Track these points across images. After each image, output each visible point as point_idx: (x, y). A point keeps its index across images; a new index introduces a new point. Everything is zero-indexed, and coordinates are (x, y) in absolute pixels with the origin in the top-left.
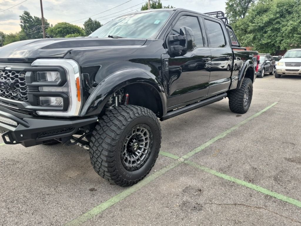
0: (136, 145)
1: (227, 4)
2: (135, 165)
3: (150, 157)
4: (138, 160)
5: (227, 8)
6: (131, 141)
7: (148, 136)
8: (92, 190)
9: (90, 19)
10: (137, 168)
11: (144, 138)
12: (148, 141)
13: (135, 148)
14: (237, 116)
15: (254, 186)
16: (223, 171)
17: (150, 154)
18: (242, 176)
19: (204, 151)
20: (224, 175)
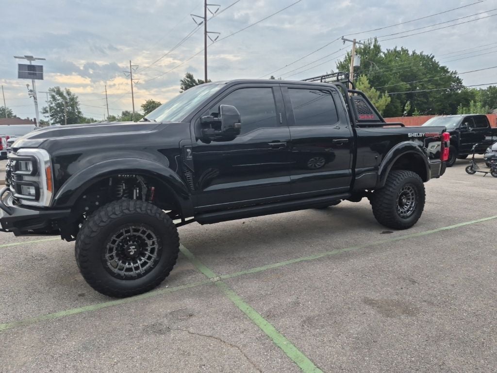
0: (133, 249)
2: (131, 273)
3: (157, 268)
4: (137, 268)
6: (125, 241)
7: (155, 239)
11: (148, 242)
12: (156, 247)
13: (131, 251)
14: (384, 233)
15: (265, 322)
16: (250, 300)
17: (156, 263)
18: (265, 309)
19: (259, 273)
20: (244, 304)
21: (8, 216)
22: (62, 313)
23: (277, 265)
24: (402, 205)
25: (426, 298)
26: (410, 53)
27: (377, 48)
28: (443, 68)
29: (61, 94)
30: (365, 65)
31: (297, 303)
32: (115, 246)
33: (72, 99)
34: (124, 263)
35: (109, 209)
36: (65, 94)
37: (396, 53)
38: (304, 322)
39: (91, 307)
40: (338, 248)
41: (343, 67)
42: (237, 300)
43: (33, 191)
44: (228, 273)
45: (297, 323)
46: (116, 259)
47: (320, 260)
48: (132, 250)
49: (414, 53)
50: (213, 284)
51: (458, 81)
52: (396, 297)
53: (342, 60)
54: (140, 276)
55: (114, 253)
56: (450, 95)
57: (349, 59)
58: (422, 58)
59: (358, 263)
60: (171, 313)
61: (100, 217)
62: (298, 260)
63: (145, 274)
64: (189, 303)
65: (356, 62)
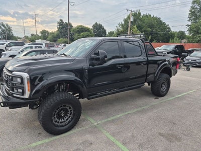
1: (191, 11)
4: (64, 122)
5: (189, 14)
6: (60, 111)
7: (72, 109)
8: (39, 134)
9: (96, 23)
10: (62, 126)
11: (69, 110)
12: (72, 112)
14: (155, 98)
15: (123, 147)
16: (113, 135)
17: (72, 119)
18: (122, 140)
19: (113, 120)
20: (112, 137)
21: (7, 101)
22: (34, 144)
23: (119, 116)
24: (162, 87)
25: (182, 132)
26: (152, 16)
27: (140, 14)
28: (164, 23)
29: (4, 26)
30: (135, 20)
31: (133, 136)
32: (56, 113)
33: (9, 28)
34: (59, 120)
35: (54, 98)
36: (5, 26)
37: (146, 16)
38: (139, 146)
39: (46, 140)
40: (141, 107)
41: (126, 21)
42: (108, 135)
43: (20, 91)
44: (100, 120)
45: (136, 147)
46: (56, 119)
47: (135, 113)
48: (63, 114)
49: (153, 16)
50: (95, 127)
51: (169, 28)
52: (170, 132)
53: (126, 18)
54: (66, 125)
55: (56, 116)
56: (166, 34)
57: (129, 18)
58: (156, 18)
59: (150, 114)
60: (82, 143)
61: (51, 102)
62: (127, 113)
63: (68, 124)
64: (89, 137)
65: (132, 19)
